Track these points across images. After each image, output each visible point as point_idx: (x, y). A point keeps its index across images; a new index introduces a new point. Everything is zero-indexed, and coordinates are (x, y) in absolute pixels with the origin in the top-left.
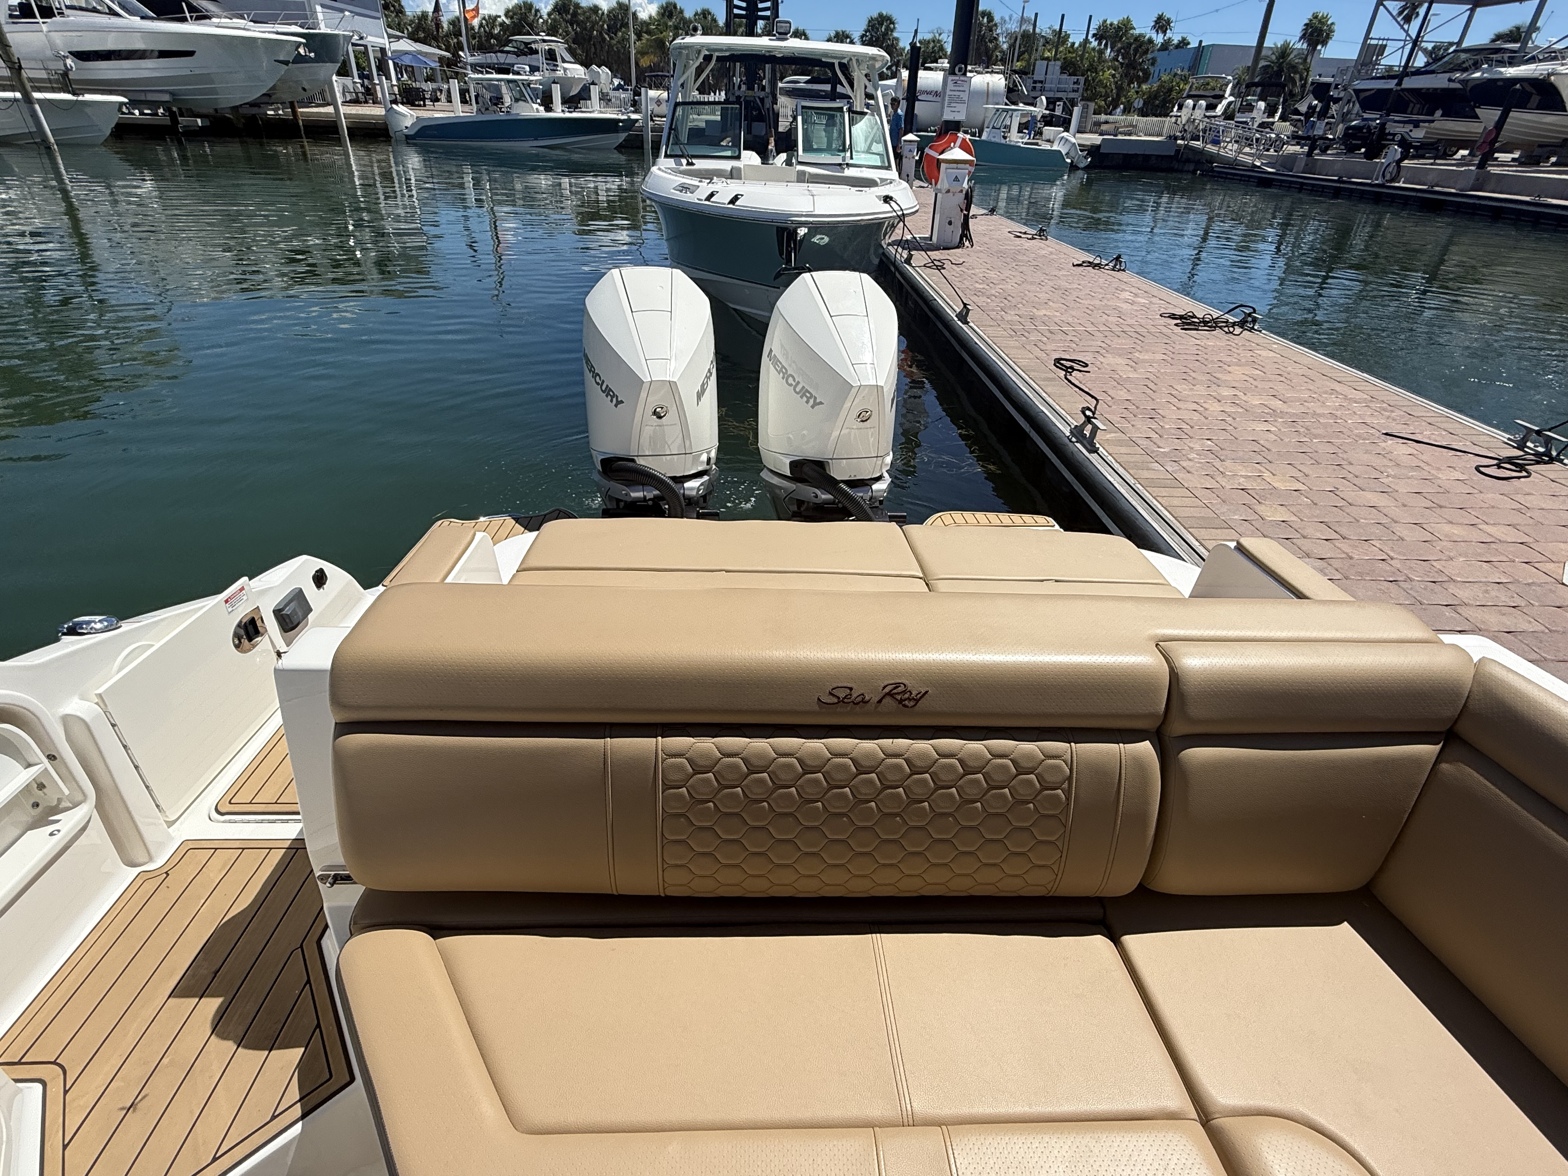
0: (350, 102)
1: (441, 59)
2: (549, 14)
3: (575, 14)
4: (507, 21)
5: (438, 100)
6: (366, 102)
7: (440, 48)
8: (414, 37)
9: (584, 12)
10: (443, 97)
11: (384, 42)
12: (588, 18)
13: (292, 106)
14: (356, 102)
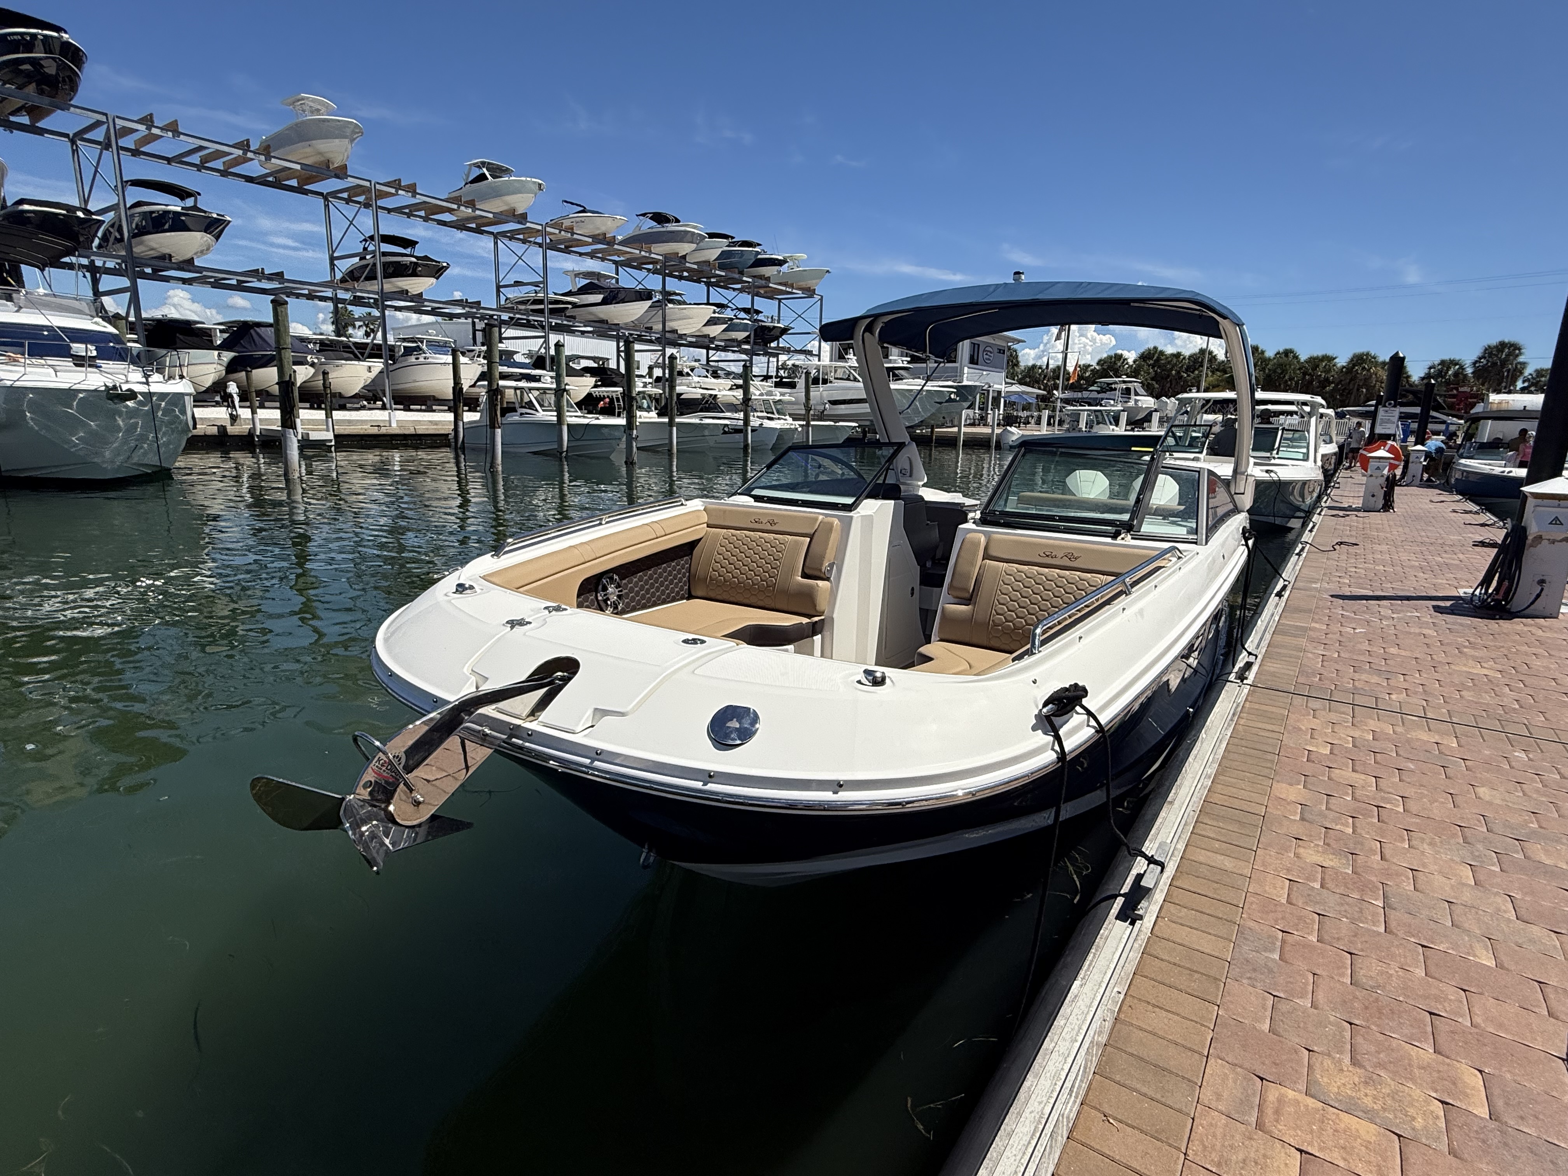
0: (969, 425)
1: (1038, 396)
2: (1134, 362)
3: (1158, 359)
4: (1097, 368)
5: (1029, 423)
6: (979, 425)
7: (1039, 388)
8: (1021, 382)
9: (1167, 358)
10: (1033, 421)
11: (1003, 387)
12: (1169, 363)
13: (932, 428)
14: (973, 425)
